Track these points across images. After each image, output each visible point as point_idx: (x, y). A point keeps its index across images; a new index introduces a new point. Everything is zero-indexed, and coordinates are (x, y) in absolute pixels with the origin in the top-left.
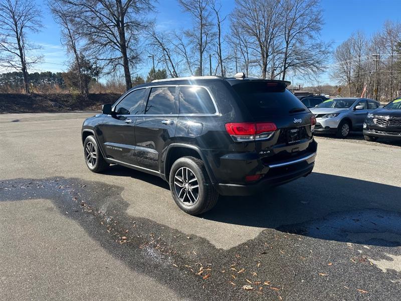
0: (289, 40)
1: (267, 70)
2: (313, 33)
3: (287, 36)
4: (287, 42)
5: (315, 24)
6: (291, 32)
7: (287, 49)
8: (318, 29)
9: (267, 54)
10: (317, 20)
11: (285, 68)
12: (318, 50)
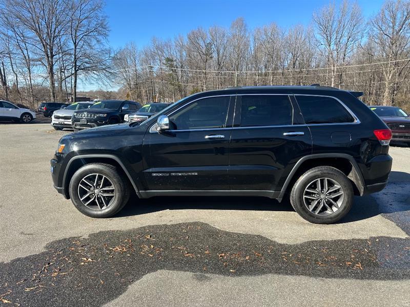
0: (77, 41)
1: (54, 71)
2: (100, 38)
3: (73, 37)
4: (75, 43)
5: (101, 29)
6: (78, 34)
7: (75, 51)
8: (106, 35)
9: (52, 53)
10: (102, 25)
11: (76, 71)
12: (107, 56)
